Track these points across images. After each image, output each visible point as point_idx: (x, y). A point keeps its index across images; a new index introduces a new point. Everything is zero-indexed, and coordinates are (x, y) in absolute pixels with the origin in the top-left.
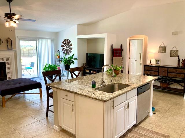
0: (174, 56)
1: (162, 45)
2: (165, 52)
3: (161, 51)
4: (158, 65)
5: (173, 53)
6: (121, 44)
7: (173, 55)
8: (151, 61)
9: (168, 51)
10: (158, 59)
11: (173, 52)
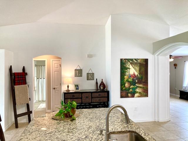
0: (91, 79)
1: (78, 68)
2: (81, 76)
3: (78, 75)
4: (77, 91)
5: (89, 77)
6: (24, 67)
7: (89, 78)
8: (68, 87)
9: (84, 74)
10: (76, 84)
11: (89, 75)
